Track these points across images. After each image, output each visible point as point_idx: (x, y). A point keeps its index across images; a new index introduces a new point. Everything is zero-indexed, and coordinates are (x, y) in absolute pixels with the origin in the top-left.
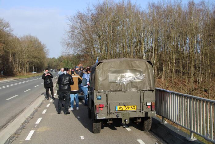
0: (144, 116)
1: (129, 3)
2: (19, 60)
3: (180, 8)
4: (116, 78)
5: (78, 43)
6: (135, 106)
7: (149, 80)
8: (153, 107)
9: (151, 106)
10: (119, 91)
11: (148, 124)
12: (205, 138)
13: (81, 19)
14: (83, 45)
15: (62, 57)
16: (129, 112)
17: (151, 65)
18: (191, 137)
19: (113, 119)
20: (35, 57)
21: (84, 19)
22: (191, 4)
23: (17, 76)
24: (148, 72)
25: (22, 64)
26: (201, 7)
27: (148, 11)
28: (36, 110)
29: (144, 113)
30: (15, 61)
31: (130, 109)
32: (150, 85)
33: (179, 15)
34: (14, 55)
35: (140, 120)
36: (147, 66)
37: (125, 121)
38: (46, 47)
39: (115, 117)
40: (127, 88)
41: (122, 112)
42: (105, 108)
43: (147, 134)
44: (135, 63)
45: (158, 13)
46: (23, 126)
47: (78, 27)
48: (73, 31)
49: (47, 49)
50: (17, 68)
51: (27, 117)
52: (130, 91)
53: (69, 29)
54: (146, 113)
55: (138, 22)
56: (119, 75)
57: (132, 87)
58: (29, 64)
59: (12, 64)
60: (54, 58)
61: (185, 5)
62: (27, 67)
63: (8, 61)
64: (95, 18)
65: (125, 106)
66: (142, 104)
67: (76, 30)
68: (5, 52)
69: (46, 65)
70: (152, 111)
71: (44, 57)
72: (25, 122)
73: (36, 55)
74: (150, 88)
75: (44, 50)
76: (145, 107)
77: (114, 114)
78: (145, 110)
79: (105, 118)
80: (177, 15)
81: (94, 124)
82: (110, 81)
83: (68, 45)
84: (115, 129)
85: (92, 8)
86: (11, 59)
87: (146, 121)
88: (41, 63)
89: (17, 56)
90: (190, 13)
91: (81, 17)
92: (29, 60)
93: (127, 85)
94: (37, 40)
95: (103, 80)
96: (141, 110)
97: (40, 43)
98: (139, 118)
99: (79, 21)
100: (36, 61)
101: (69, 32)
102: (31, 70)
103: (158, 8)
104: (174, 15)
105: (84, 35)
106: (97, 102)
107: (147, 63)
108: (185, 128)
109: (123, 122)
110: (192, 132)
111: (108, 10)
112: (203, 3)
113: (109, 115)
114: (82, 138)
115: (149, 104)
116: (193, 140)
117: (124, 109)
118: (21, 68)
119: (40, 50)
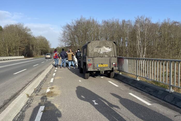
0: (111, 70)
1: (93, 20)
2: (35, 49)
3: (118, 23)
4: (98, 50)
5: (67, 40)
6: (107, 65)
7: (114, 52)
8: (116, 65)
9: (115, 65)
10: (99, 57)
11: (113, 74)
12: (146, 78)
13: (69, 28)
14: (70, 41)
15: (58, 47)
16: (104, 68)
17: (115, 44)
18: (137, 79)
19: (96, 71)
20: (44, 48)
21: (71, 28)
22: (124, 21)
23: (34, 57)
24: (114, 47)
25: (37, 51)
26: (128, 23)
27: (103, 24)
28: (51, 70)
29: (112, 68)
30: (33, 49)
31: (104, 66)
32: (115, 54)
33: (118, 26)
34: (33, 46)
35: (109, 72)
36: (113, 45)
37: (102, 72)
38: (50, 42)
39: (97, 70)
40: (103, 55)
41: (101, 68)
42: (92, 66)
43: (112, 79)
44: (107, 43)
45: (107, 26)
46: (47, 76)
47: (67, 32)
48: (64, 34)
49: (50, 43)
50: (34, 53)
51: (47, 73)
52: (105, 57)
53: (62, 32)
54: (113, 68)
55: (98, 30)
56: (99, 49)
57: (106, 55)
58: (41, 51)
59: (32, 51)
60: (53, 48)
61: (121, 22)
62: (39, 53)
63: (29, 49)
64: (76, 28)
65: (102, 64)
66: (110, 64)
67: (66, 33)
68: (28, 44)
69: (50, 52)
70: (115, 67)
71: (49, 48)
72: (47, 75)
73: (45, 46)
74: (115, 55)
75: (49, 44)
76: (112, 65)
77: (96, 68)
78: (112, 67)
79: (92, 70)
80: (117, 27)
81: (86, 74)
82: (95, 52)
83: (62, 40)
84: (95, 77)
85: (74, 22)
86: (31, 48)
87: (112, 73)
88: (47, 50)
89: (34, 47)
90: (123, 26)
91: (68, 26)
92: (41, 49)
93: (103, 54)
94: (45, 39)
95: (91, 51)
96: (110, 67)
97: (46, 40)
98: (108, 71)
99: (68, 29)
100: (44, 49)
101: (63, 34)
102: (42, 54)
103: (107, 23)
104: (115, 26)
105: (70, 36)
106: (88, 63)
107: (113, 43)
108: (132, 74)
109: (101, 73)
110: (137, 76)
111: (83, 23)
112: (129, 21)
113: (94, 69)
114: (80, 81)
115: (114, 64)
116: (138, 80)
117: (101, 66)
118: (36, 53)
119: (46, 44)
